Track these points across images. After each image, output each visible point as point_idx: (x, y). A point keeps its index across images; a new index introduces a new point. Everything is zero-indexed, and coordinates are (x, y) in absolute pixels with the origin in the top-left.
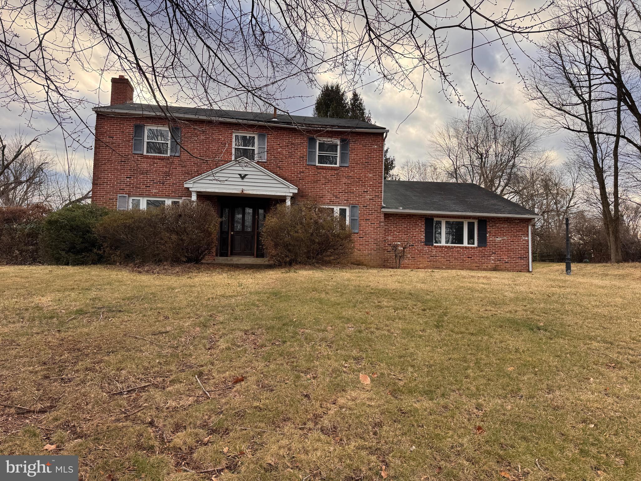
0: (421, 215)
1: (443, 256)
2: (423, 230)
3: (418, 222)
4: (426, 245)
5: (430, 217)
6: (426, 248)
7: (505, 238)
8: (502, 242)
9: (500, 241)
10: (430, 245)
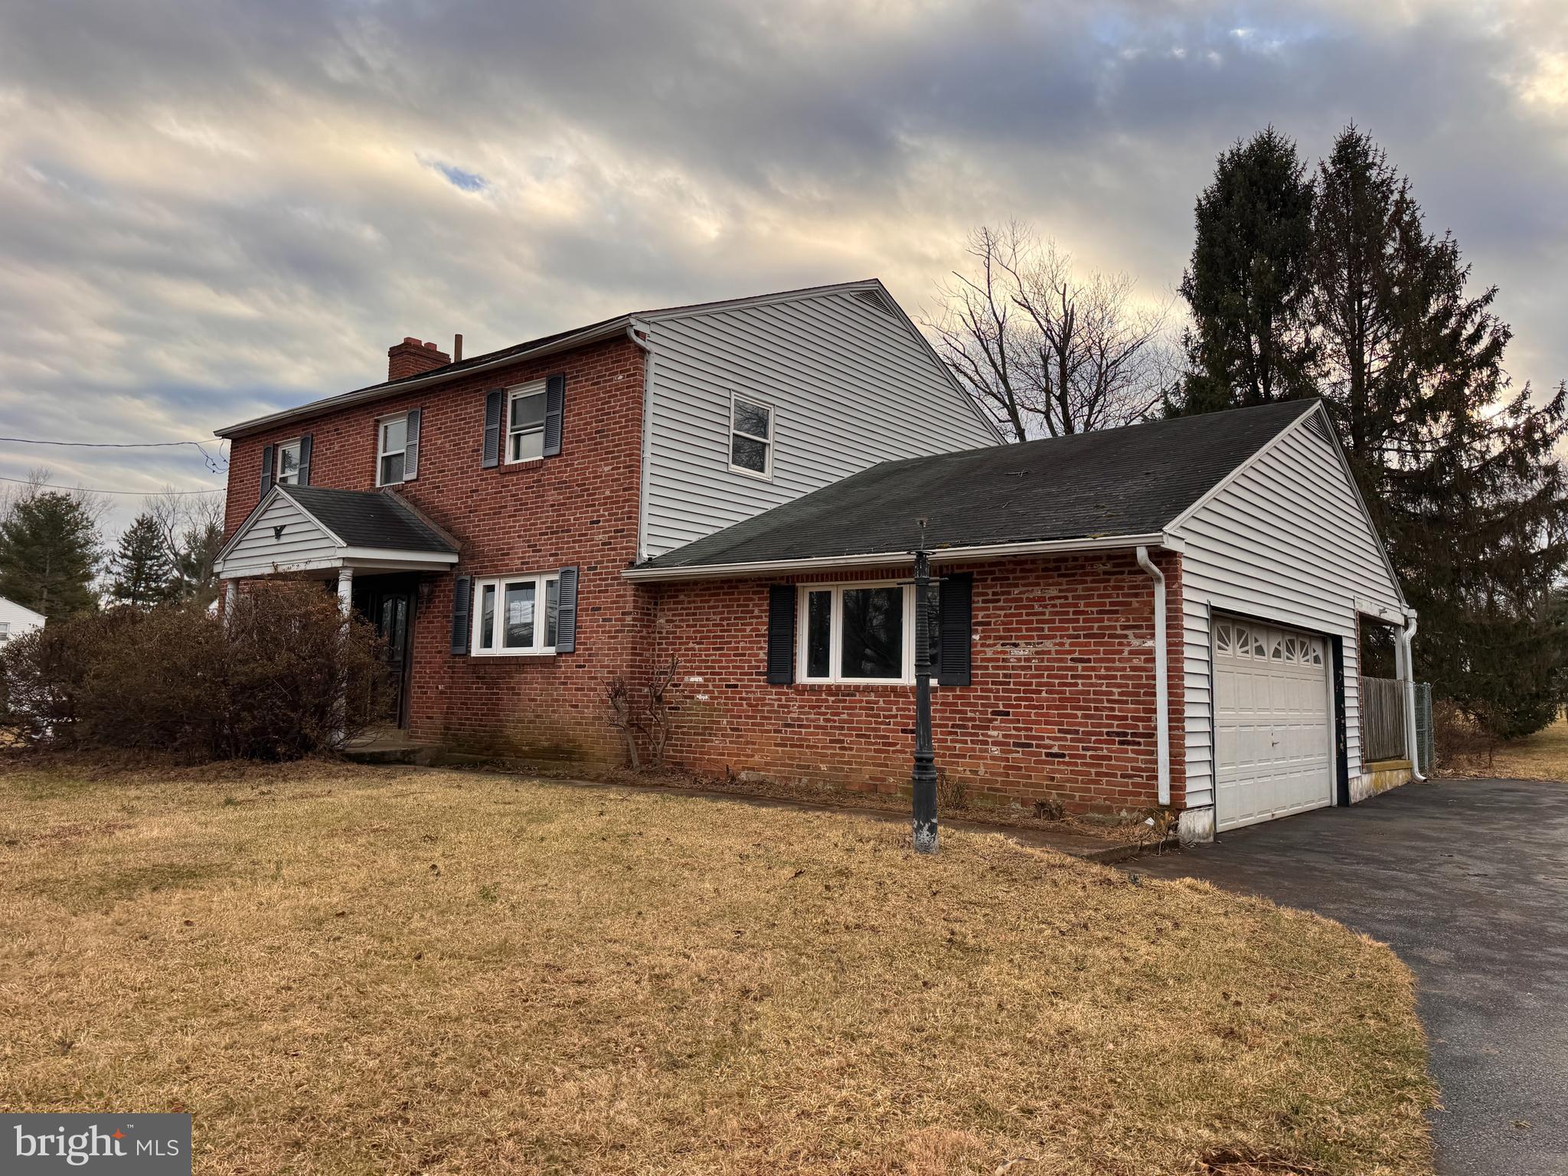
0: (760, 579)
1: (822, 723)
2: (764, 629)
3: (751, 604)
4: (772, 683)
5: (783, 583)
6: (772, 695)
7: (1048, 645)
8: (1034, 663)
9: (1028, 660)
10: (781, 684)
